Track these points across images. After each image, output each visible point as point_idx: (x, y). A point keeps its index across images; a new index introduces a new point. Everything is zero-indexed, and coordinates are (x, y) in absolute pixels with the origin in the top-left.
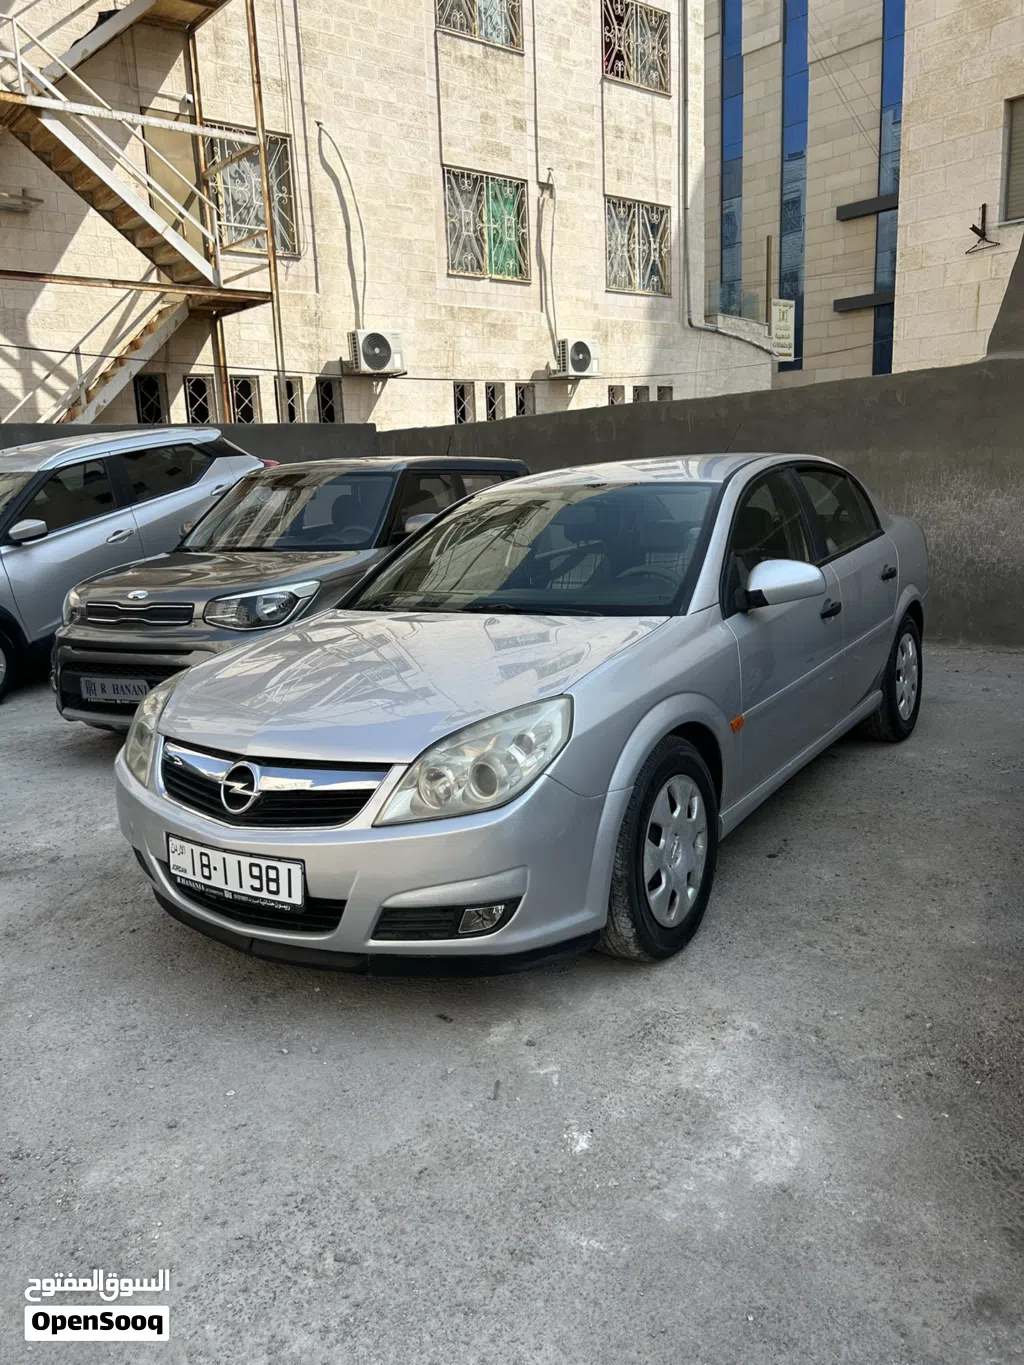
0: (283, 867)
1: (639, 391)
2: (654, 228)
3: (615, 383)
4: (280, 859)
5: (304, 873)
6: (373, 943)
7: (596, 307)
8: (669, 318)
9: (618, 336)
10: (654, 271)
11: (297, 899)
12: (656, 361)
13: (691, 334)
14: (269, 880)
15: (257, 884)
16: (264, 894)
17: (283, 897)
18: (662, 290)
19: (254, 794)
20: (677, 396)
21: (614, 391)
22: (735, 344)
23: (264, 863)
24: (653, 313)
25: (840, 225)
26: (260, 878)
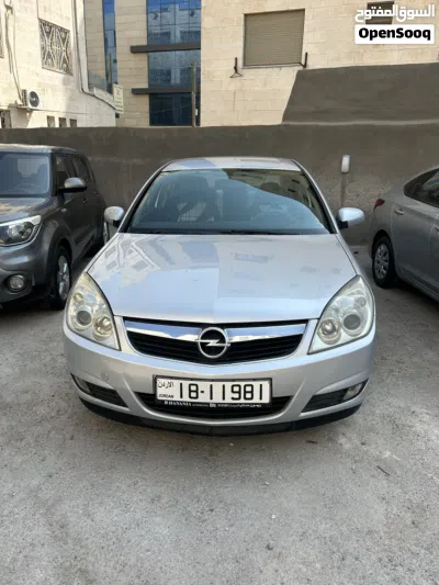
0: (256, 385)
1: (62, 120)
2: (64, 40)
3: (50, 114)
4: (254, 380)
5: (271, 385)
6: (303, 414)
7: (37, 75)
8: (73, 86)
9: (50, 91)
10: (64, 61)
11: (266, 400)
12: (68, 106)
13: (83, 95)
14: (245, 392)
15: (236, 396)
16: (242, 401)
17: (256, 400)
18: (68, 71)
19: (227, 345)
20: (79, 125)
21: (50, 119)
22: (102, 104)
23: (242, 384)
24: (65, 83)
25: (133, 55)
26: (239, 392)
